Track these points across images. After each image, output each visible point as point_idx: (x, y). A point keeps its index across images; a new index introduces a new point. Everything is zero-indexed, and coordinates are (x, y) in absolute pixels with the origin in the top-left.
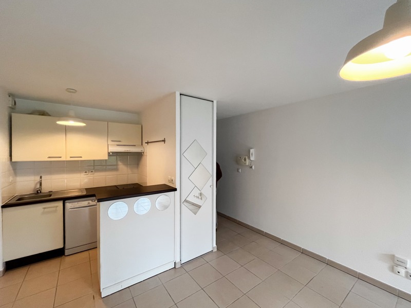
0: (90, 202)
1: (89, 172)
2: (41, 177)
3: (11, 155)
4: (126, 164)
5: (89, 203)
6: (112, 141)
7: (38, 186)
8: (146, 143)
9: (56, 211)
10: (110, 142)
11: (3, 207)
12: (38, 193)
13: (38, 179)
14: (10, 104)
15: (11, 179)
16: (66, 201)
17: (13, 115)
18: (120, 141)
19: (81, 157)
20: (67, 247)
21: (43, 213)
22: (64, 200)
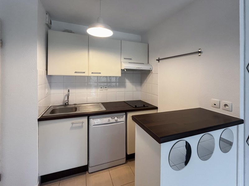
0: (110, 118)
1: (104, 88)
2: (69, 91)
3: (47, 70)
4: (132, 82)
5: (109, 120)
6: (125, 59)
7: (66, 99)
8: (157, 60)
9: (82, 127)
10: (123, 60)
11: (39, 120)
12: (66, 105)
13: (66, 92)
14: (47, 21)
15: (47, 91)
16: (90, 117)
17: (49, 31)
18: (131, 59)
19: (100, 73)
20: (90, 165)
21: (72, 128)
22: (89, 115)
